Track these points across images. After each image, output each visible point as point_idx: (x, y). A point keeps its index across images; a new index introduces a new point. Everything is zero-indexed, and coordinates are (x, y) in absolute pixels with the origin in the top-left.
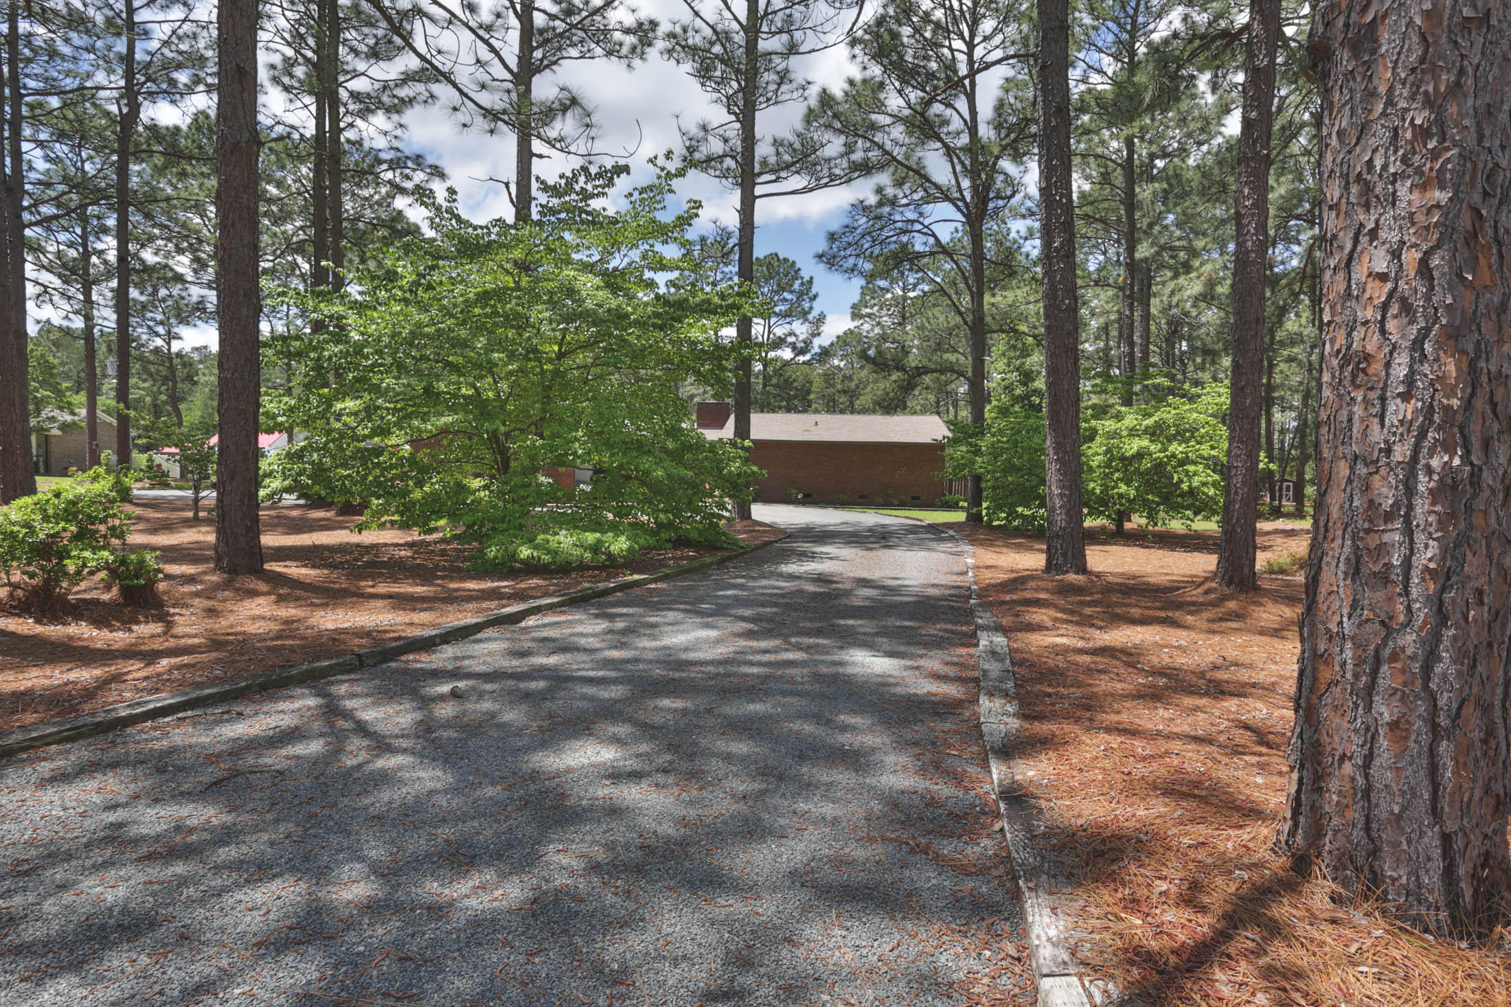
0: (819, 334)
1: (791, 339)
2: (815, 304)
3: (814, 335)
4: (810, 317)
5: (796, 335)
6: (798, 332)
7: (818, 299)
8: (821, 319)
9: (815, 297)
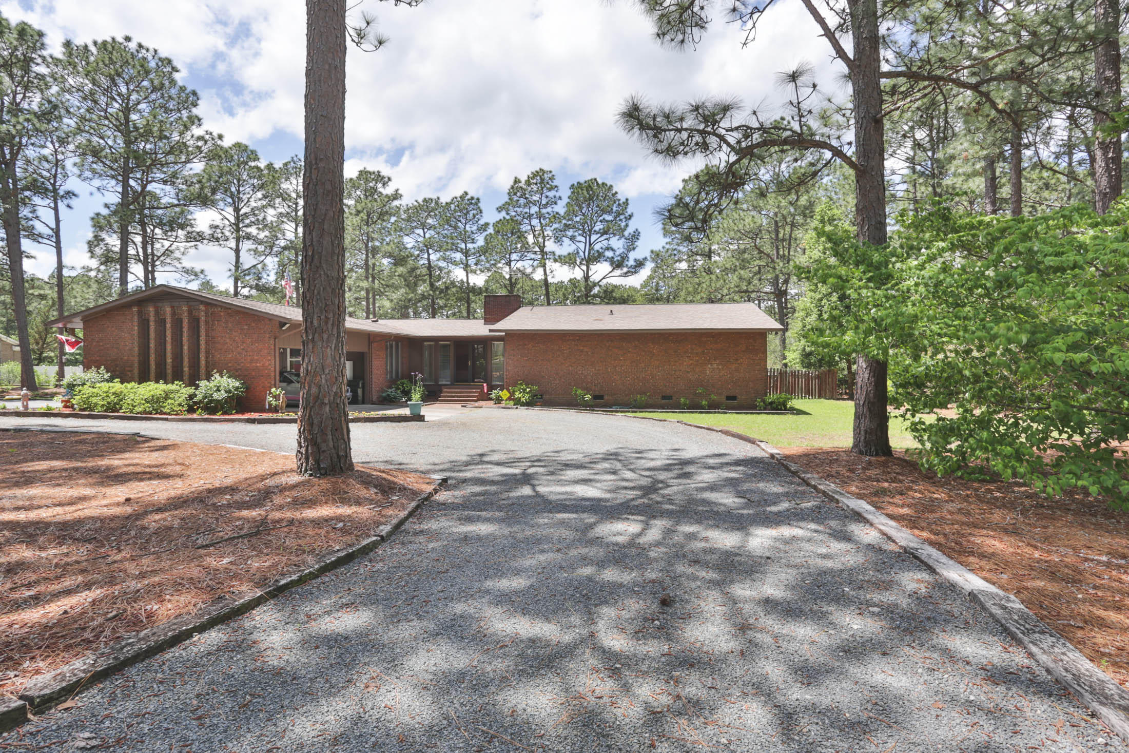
0: (634, 249)
1: (609, 254)
2: (631, 223)
3: (629, 250)
4: (626, 233)
5: (613, 250)
6: (615, 247)
7: (633, 219)
8: (636, 236)
9: (631, 216)
